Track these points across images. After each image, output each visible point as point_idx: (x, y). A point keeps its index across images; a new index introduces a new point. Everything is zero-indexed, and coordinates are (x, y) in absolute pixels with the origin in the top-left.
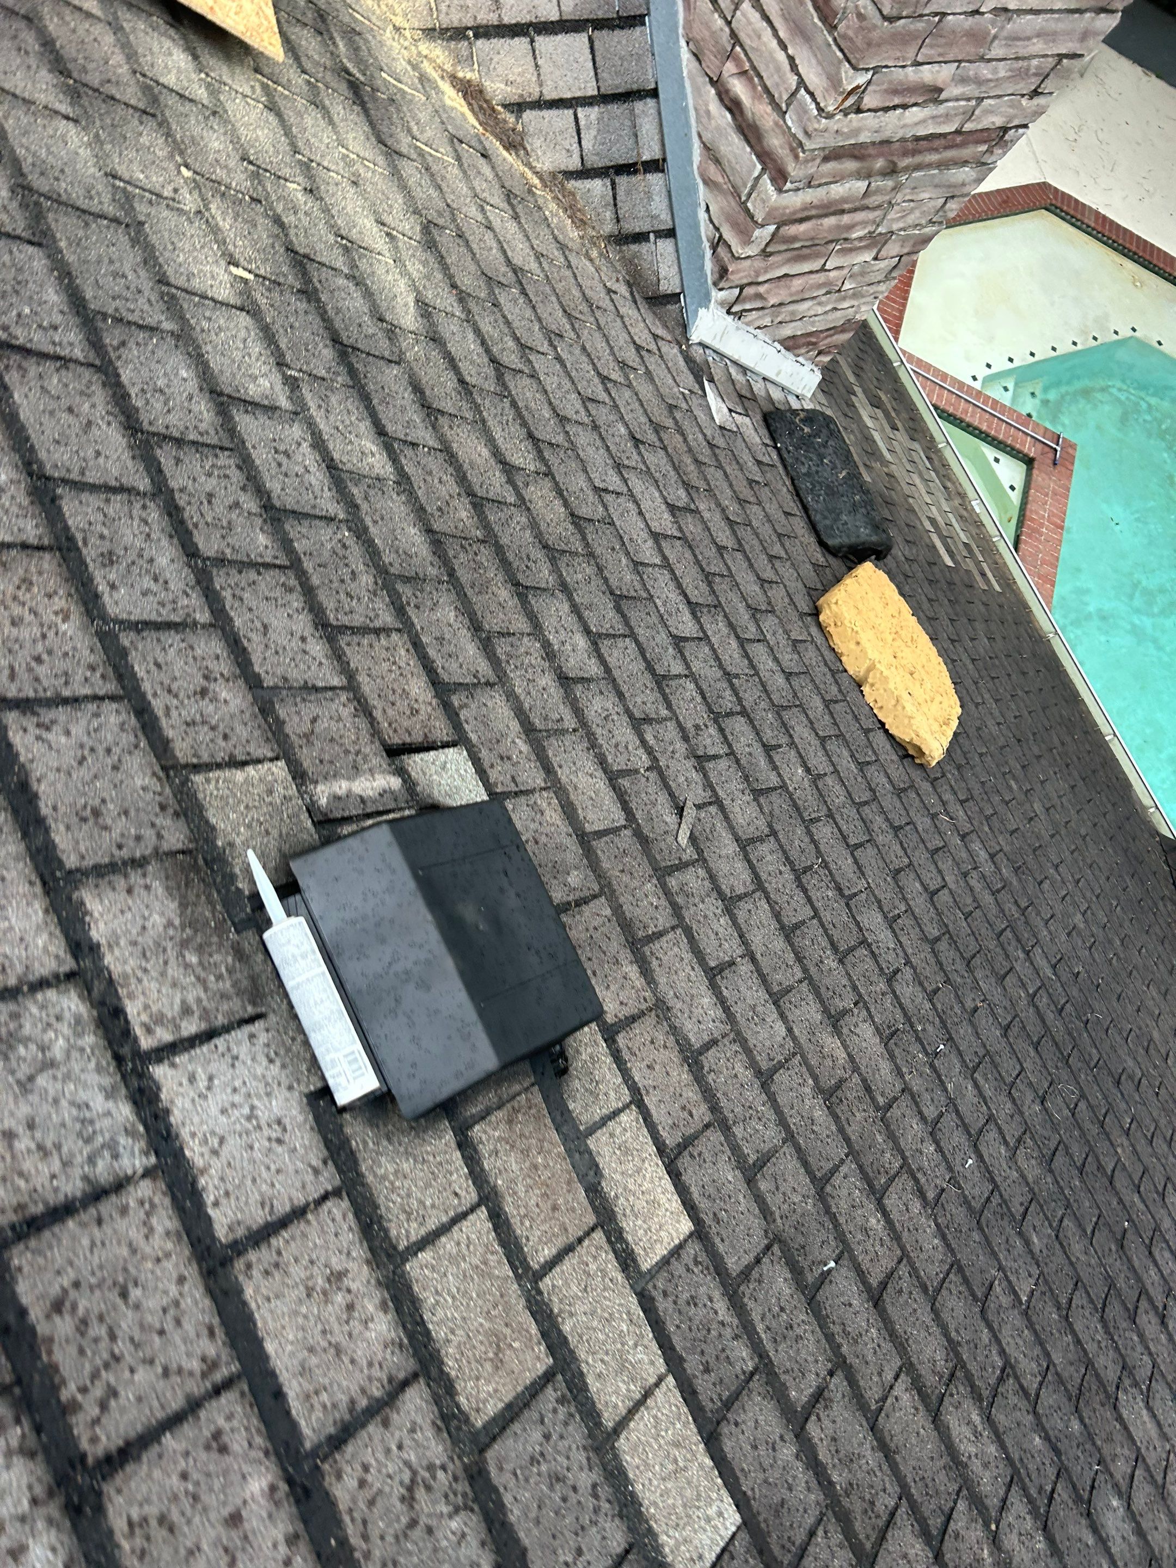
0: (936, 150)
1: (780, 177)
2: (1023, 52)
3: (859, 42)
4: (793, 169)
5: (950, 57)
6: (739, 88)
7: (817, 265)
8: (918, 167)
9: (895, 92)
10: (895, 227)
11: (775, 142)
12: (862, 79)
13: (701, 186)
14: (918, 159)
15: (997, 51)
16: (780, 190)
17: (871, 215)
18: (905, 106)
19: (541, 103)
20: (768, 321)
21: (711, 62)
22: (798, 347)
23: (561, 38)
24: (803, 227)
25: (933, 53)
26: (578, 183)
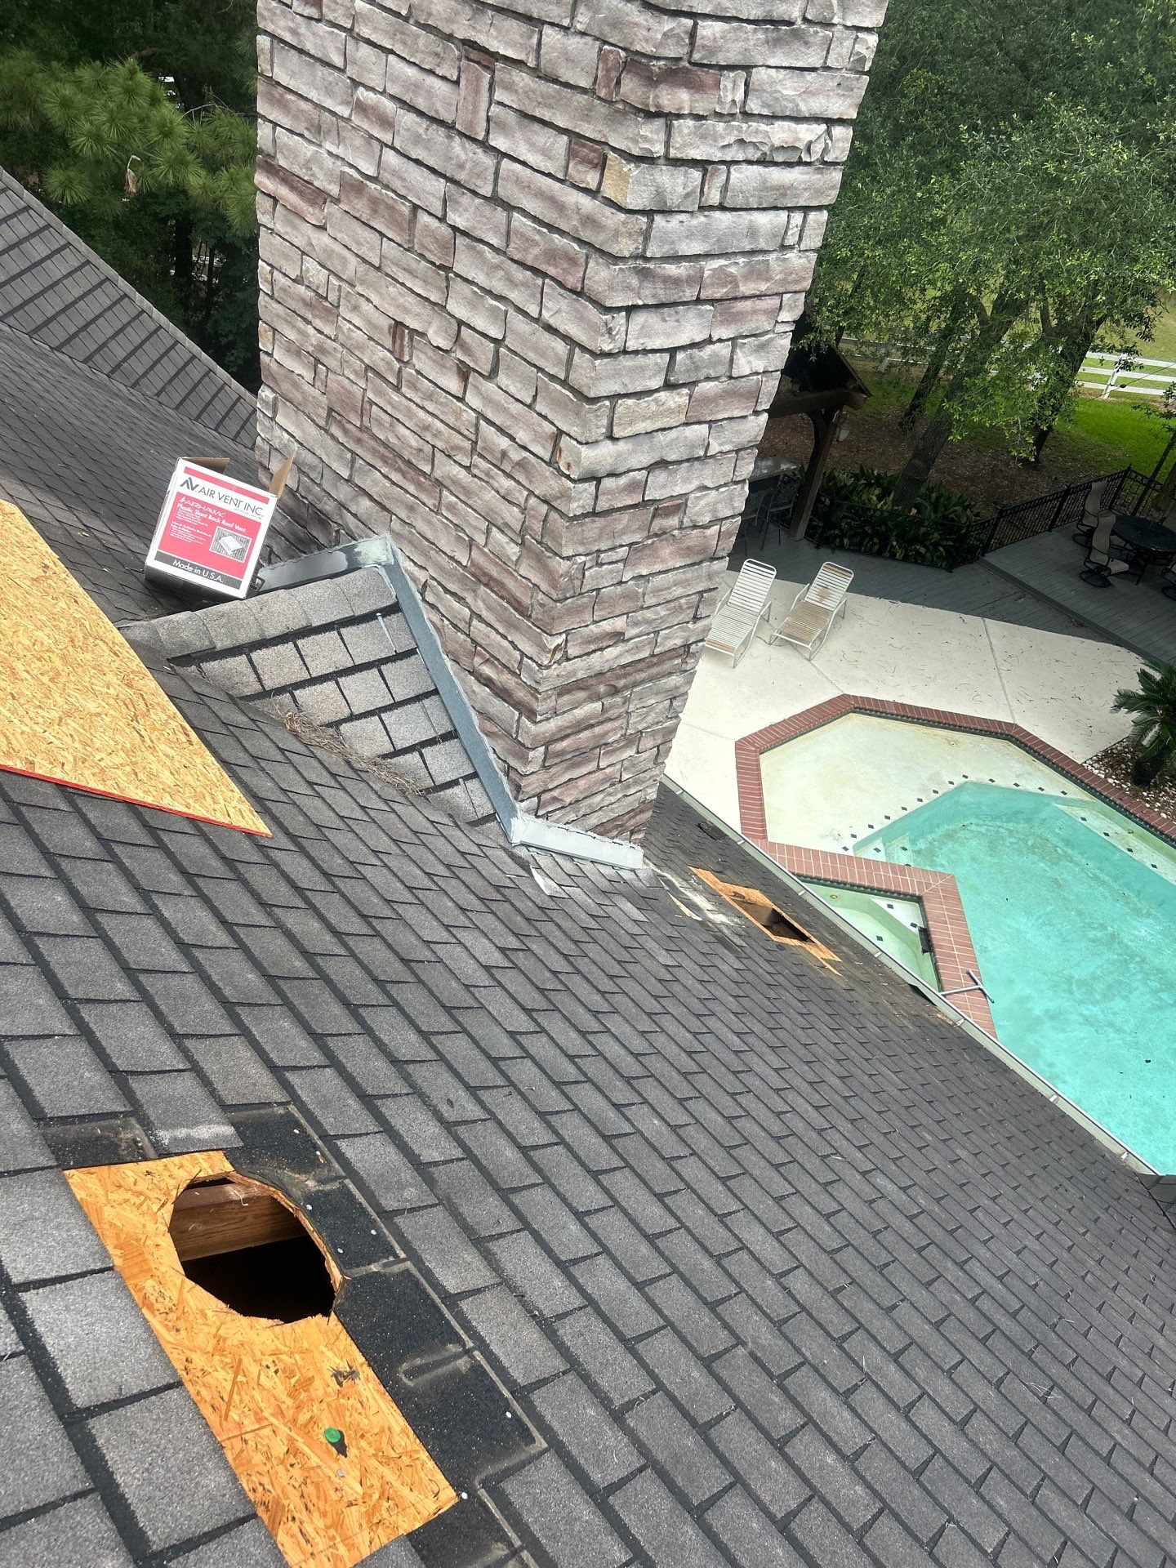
0: (642, 670)
1: (531, 714)
2: (669, 597)
3: (546, 619)
4: (540, 707)
5: (618, 612)
6: (488, 671)
7: (592, 766)
8: (635, 684)
9: (589, 642)
10: (640, 727)
11: (521, 694)
12: (560, 640)
13: (485, 738)
14: (631, 679)
15: (650, 601)
16: (535, 723)
17: (616, 724)
18: (601, 649)
19: (352, 718)
20: (572, 816)
21: (465, 661)
22: (610, 831)
23: (358, 676)
24: (564, 744)
25: (604, 613)
26: (394, 761)
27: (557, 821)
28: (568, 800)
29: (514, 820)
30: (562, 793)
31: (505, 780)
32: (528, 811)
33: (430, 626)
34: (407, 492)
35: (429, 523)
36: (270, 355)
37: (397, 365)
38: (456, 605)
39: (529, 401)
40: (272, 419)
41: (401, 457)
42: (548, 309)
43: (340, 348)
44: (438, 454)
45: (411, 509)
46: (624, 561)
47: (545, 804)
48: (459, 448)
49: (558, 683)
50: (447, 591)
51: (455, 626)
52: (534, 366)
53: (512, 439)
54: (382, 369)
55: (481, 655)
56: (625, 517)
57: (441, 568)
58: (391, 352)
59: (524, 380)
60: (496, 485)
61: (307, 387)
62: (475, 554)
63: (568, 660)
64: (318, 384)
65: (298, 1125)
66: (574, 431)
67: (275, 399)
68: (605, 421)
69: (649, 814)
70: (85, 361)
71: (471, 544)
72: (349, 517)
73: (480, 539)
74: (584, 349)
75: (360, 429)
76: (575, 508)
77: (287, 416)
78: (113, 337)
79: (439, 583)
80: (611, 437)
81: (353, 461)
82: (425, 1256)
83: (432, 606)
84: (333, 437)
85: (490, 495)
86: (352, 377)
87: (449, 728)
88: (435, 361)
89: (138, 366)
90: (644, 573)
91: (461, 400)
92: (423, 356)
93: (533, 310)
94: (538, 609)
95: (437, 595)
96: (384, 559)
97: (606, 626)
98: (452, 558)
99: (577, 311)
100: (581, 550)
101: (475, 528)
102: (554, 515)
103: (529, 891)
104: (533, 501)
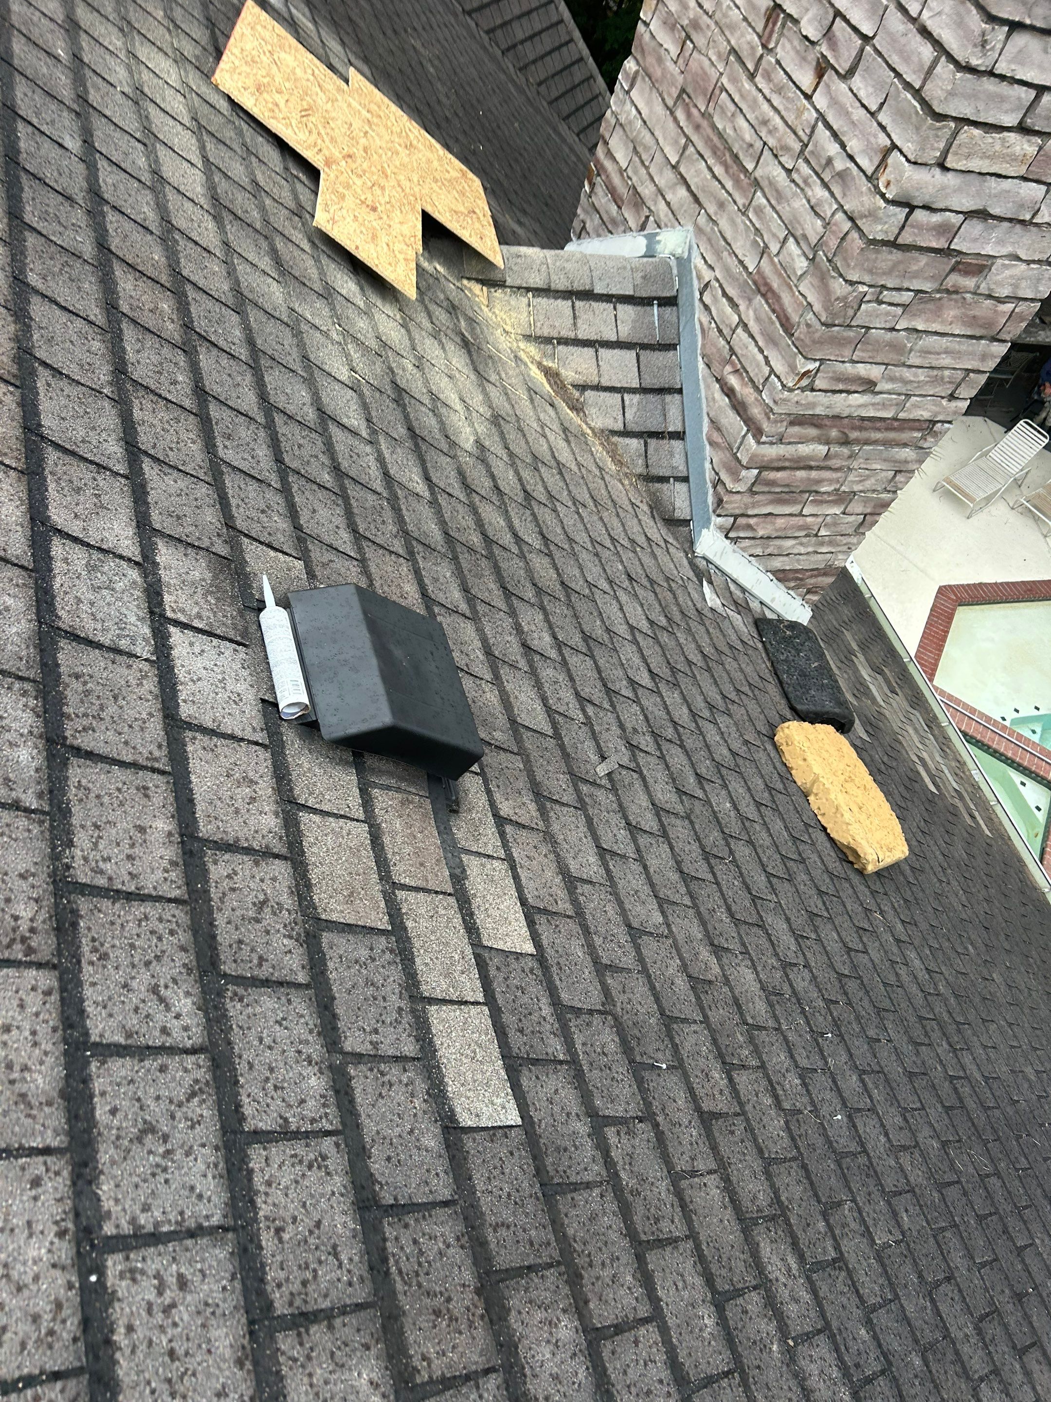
0: (879, 429)
1: (758, 434)
2: (936, 364)
3: (807, 341)
4: (769, 429)
5: (877, 359)
6: (733, 381)
7: (795, 509)
8: (866, 442)
9: (840, 379)
10: (855, 488)
11: (756, 411)
12: (812, 366)
13: (708, 447)
14: (863, 434)
15: (916, 360)
16: (759, 443)
17: (835, 475)
18: (849, 392)
19: (598, 387)
20: (759, 551)
21: (716, 367)
22: (788, 580)
23: (617, 351)
24: (779, 475)
25: (865, 355)
26: (620, 439)
27: (744, 550)
28: (761, 533)
29: (705, 532)
30: (757, 524)
31: (711, 491)
32: (721, 529)
33: (698, 326)
34: (723, 187)
35: (733, 222)
36: (647, 25)
37: (760, 50)
38: (729, 310)
39: (873, 108)
40: (628, 92)
41: (730, 150)
42: (930, 9)
43: (713, 26)
44: (766, 152)
45: (721, 205)
46: (905, 307)
47: (740, 529)
48: (786, 149)
49: (794, 410)
50: (725, 294)
51: (720, 331)
52: (893, 70)
53: (843, 146)
54: (744, 54)
55: (733, 365)
56: (923, 260)
57: (727, 270)
58: (760, 37)
59: (879, 85)
60: (810, 193)
61: (670, 65)
62: (765, 262)
63: (813, 390)
64: (681, 61)
66: (909, 148)
67: (637, 72)
68: (942, 144)
71: (764, 251)
72: (662, 205)
73: (774, 248)
74: (951, 58)
75: (703, 115)
76: (877, 231)
77: (641, 90)
79: (721, 286)
80: (942, 165)
81: (685, 148)
83: (706, 307)
84: (676, 120)
85: (800, 204)
86: (714, 58)
87: (679, 429)
88: (797, 52)
91: (808, 97)
92: (788, 46)
93: (915, 9)
94: (803, 328)
95: (714, 297)
96: (679, 251)
97: (862, 370)
98: (741, 262)
99: (959, 15)
100: (867, 279)
101: (774, 235)
102: (855, 235)
104: (840, 216)
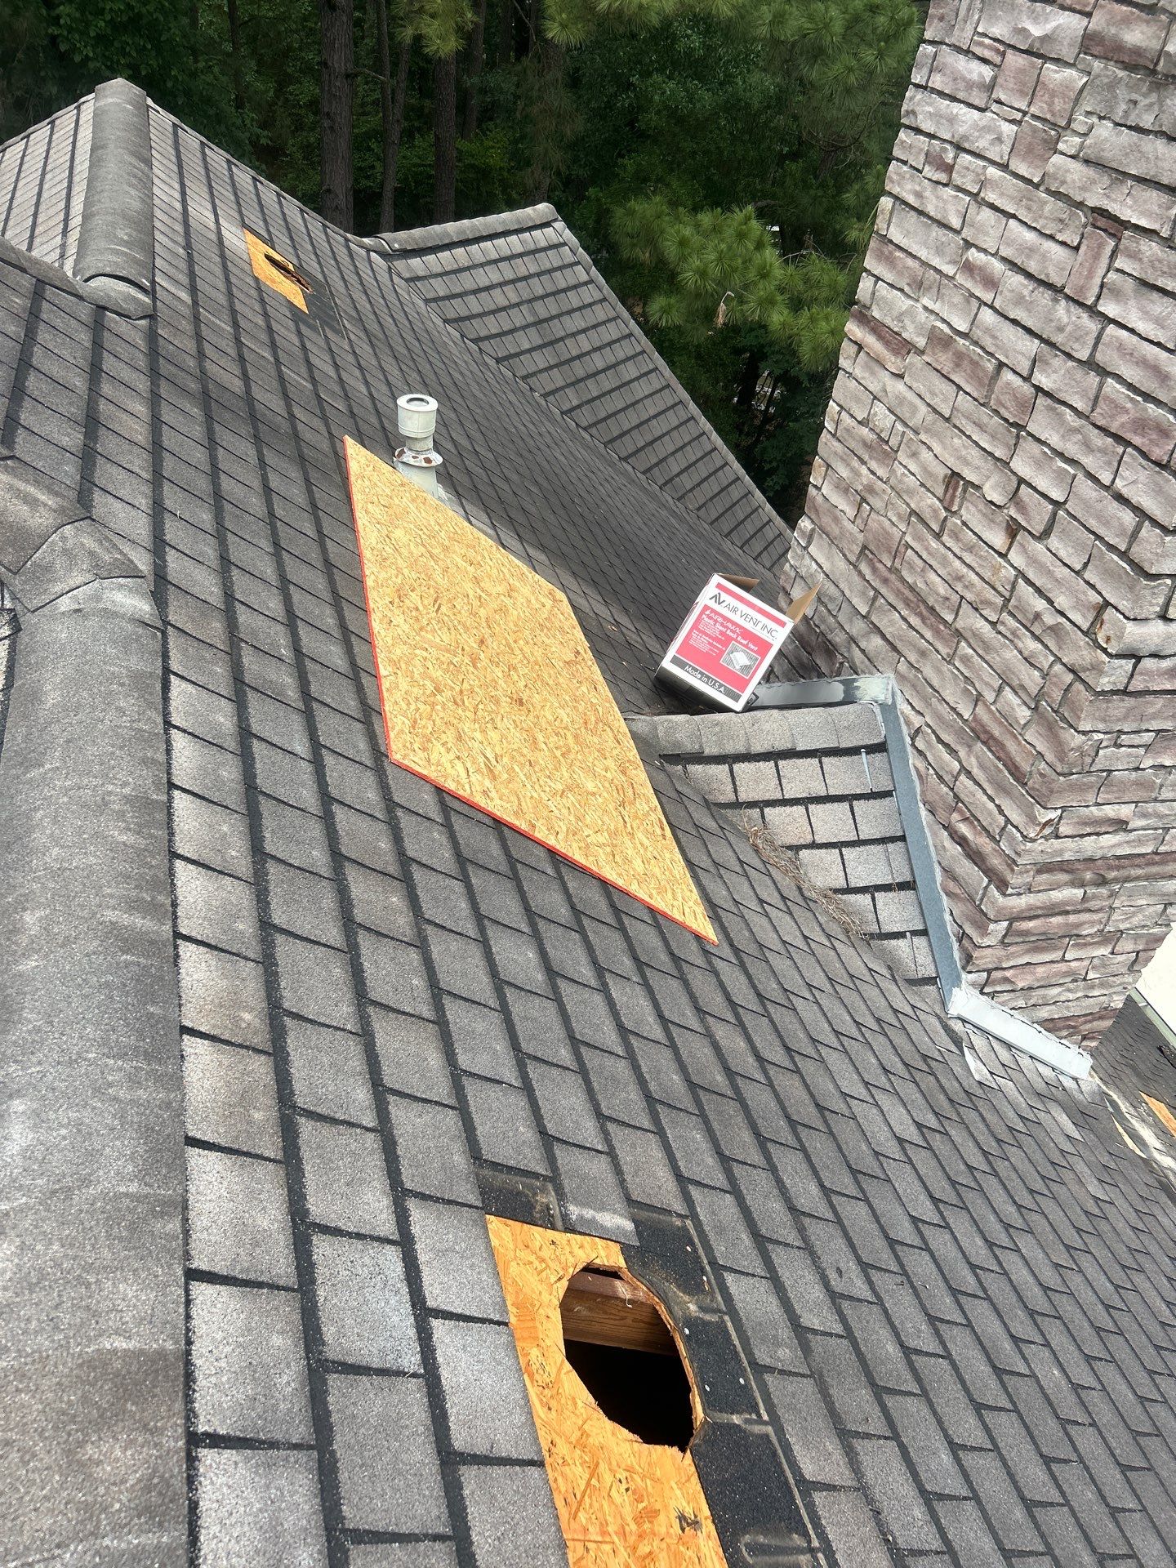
0: (1139, 866)
1: (1002, 885)
3: (1044, 790)
4: (1014, 880)
5: (1126, 799)
6: (965, 830)
7: (1056, 956)
8: (1127, 879)
9: (1086, 824)
10: (1122, 927)
11: (996, 862)
12: (1053, 815)
13: (944, 897)
14: (1124, 873)
15: (1167, 794)
16: (1004, 895)
17: (1095, 917)
18: (1098, 834)
19: (814, 845)
20: (1021, 1003)
21: (942, 814)
22: (1059, 1029)
23: (828, 806)
24: (1031, 924)
25: (1110, 797)
26: (845, 897)
27: (1003, 1004)
28: (1020, 985)
29: (955, 990)
30: (1015, 976)
31: (956, 946)
32: (973, 984)
33: (913, 772)
34: (922, 637)
35: (939, 671)
36: (819, 489)
37: (944, 514)
38: (946, 757)
39: (1078, 567)
40: (805, 548)
41: (924, 602)
42: (1123, 478)
43: (889, 491)
44: (964, 605)
45: (923, 654)
46: (1147, 747)
47: (995, 982)
48: (988, 603)
49: (1040, 859)
50: (940, 740)
51: (940, 777)
52: (1093, 533)
53: (1050, 602)
54: (927, 516)
55: (961, 812)
56: (1160, 702)
57: (939, 717)
58: (941, 501)
59: (1079, 546)
60: (1020, 645)
61: (846, 523)
62: (980, 710)
63: (1057, 837)
64: (858, 521)
65: (692, 1244)
66: (1123, 605)
67: (813, 530)
68: (1161, 600)
69: (1108, 1023)
70: (644, 473)
71: (978, 698)
72: (856, 652)
73: (990, 696)
74: (1155, 523)
75: (890, 570)
76: (1105, 683)
77: (820, 547)
78: (673, 454)
79: (934, 732)
80: (1164, 617)
81: (874, 599)
82: (788, 1428)
83: (920, 752)
84: (860, 573)
85: (1011, 655)
86: (894, 519)
87: (909, 878)
88: (984, 515)
89: (687, 481)
90: (1167, 763)
91: (1003, 556)
92: (973, 509)
93: (1106, 478)
94: (1037, 777)
95: (928, 743)
96: (881, 698)
97: (1109, 811)
98: (954, 709)
99: (1157, 484)
100: (1101, 726)
101: (987, 684)
102: (1079, 686)
103: (958, 1070)
104: (1058, 668)
